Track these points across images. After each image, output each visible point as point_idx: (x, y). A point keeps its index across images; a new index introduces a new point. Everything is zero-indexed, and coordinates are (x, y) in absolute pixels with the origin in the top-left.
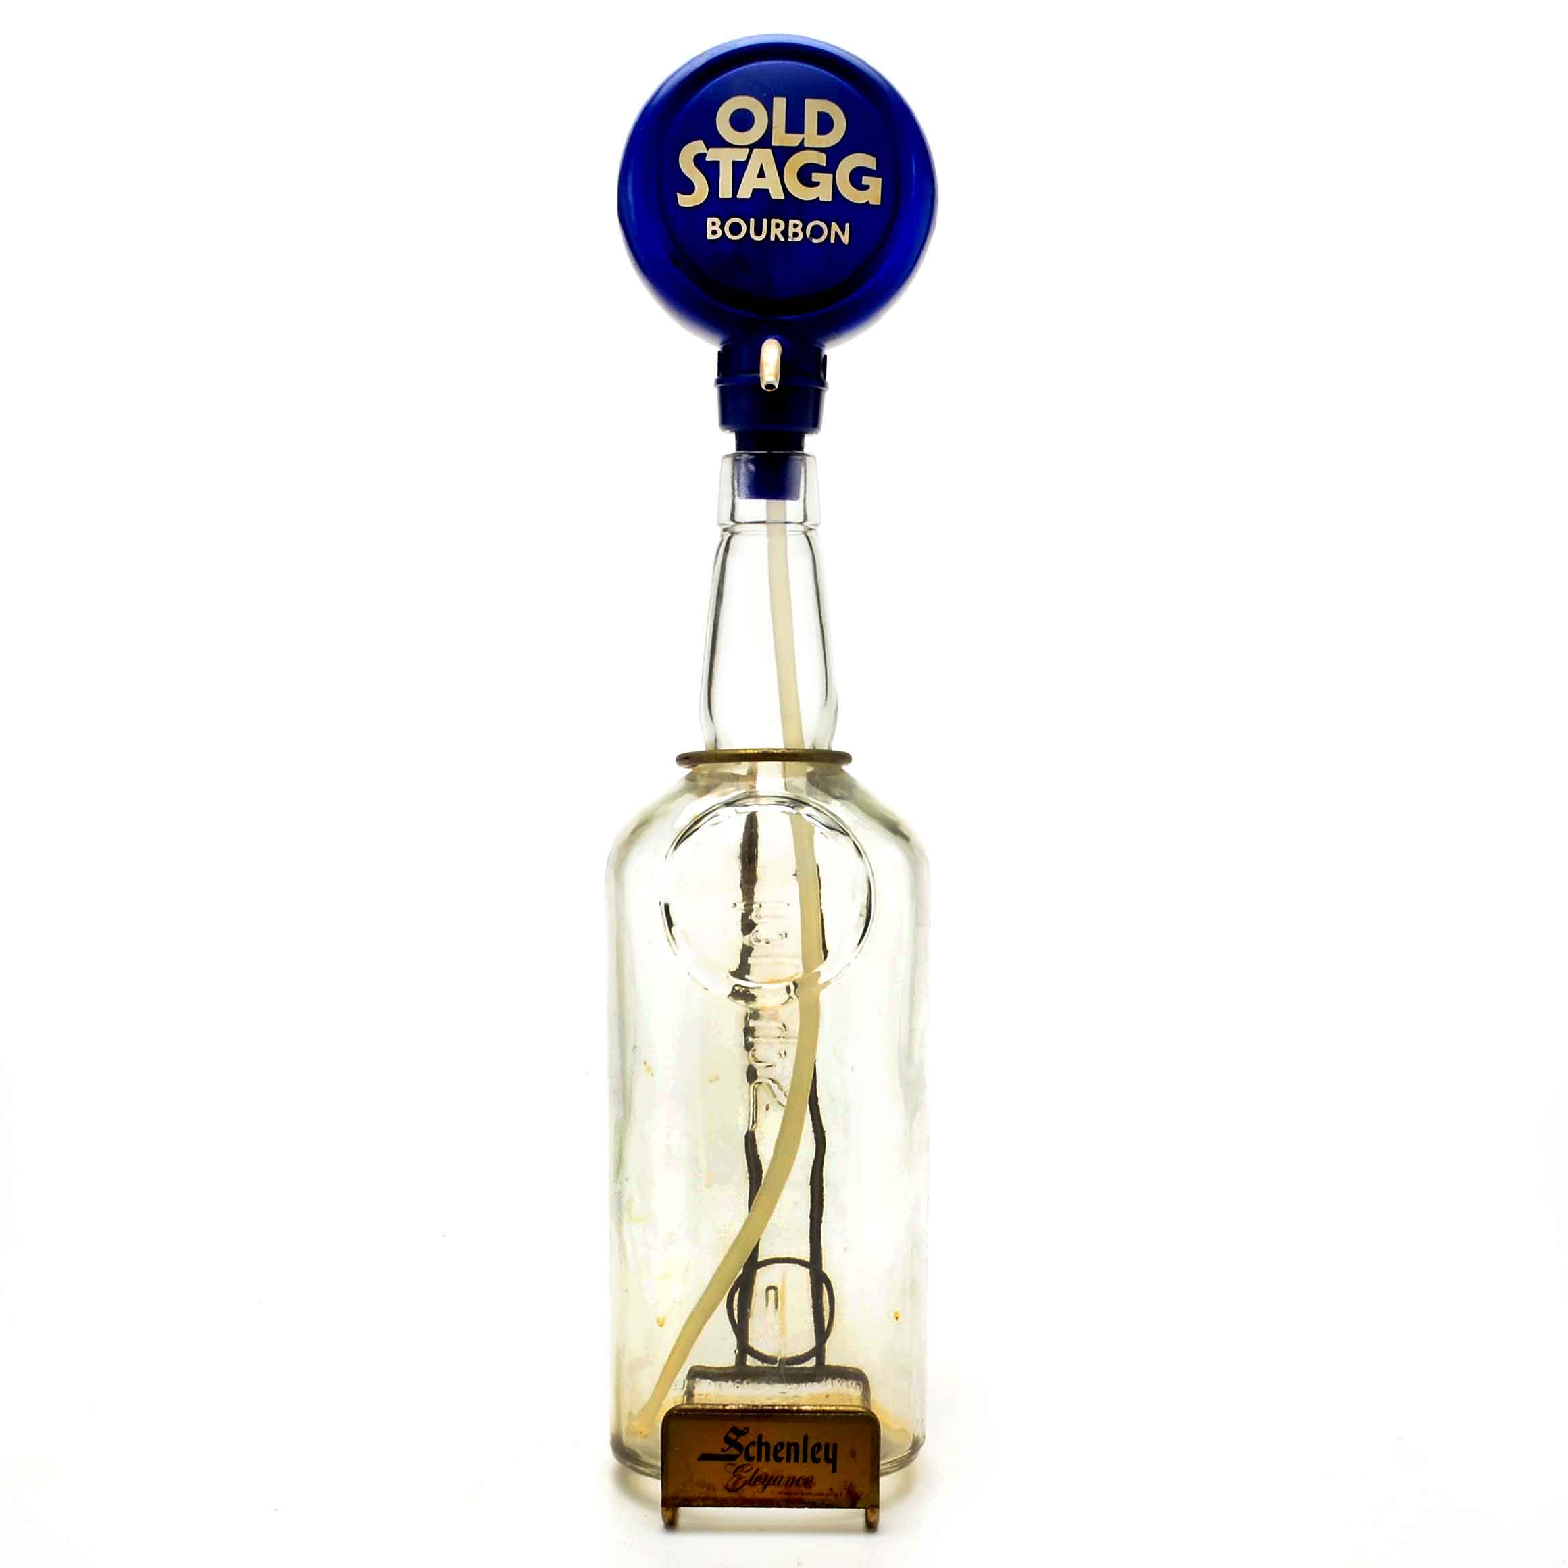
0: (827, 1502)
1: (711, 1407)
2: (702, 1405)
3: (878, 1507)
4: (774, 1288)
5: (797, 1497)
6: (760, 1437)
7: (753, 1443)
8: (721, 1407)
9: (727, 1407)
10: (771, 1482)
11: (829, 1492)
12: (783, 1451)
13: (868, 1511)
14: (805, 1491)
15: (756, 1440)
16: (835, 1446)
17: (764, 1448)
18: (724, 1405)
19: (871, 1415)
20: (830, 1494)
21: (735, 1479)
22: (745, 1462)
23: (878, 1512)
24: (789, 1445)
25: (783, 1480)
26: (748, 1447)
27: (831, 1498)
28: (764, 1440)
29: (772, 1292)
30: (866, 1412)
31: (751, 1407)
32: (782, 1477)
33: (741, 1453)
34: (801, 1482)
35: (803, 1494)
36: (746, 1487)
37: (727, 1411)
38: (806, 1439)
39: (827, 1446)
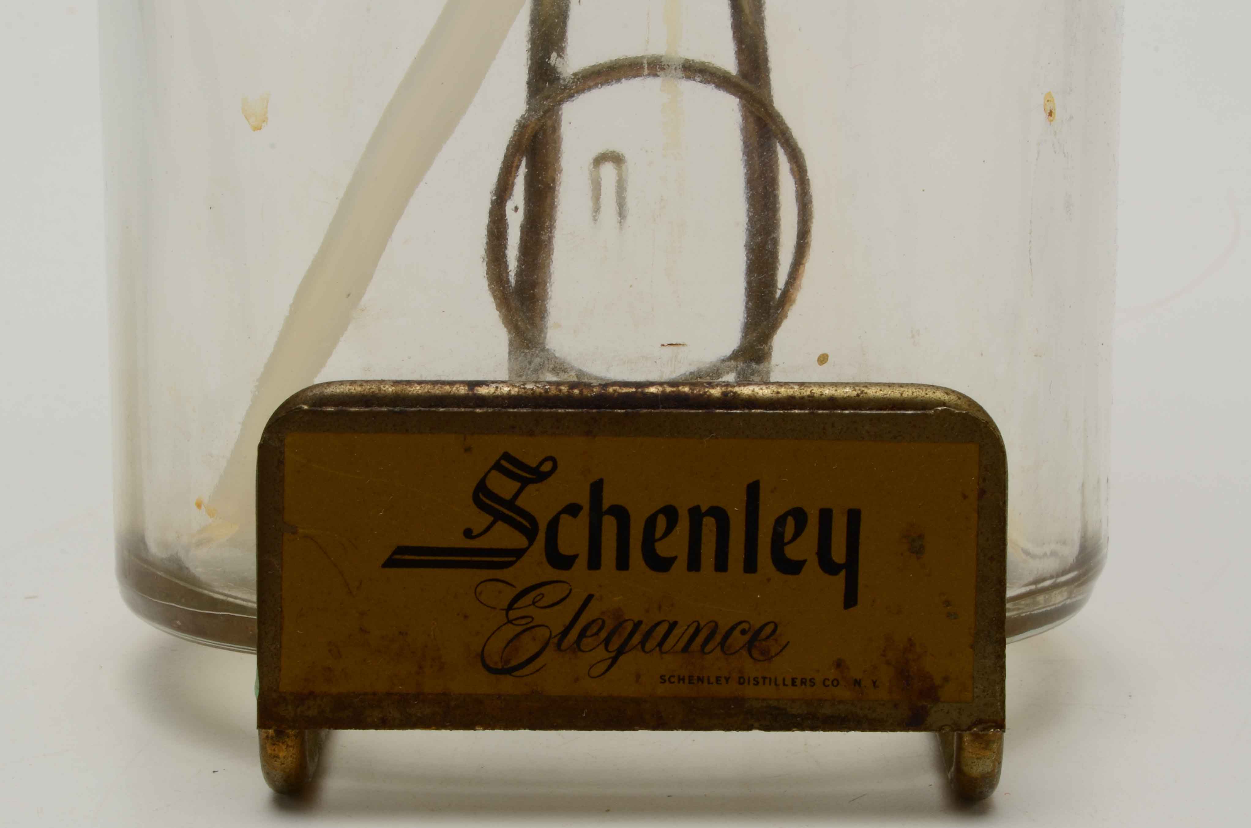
0: (827, 710)
1: (427, 388)
2: (396, 383)
3: (1001, 725)
4: (616, 159)
5: (725, 690)
6: (597, 488)
7: (573, 510)
8: (462, 390)
9: (483, 391)
10: (636, 639)
11: (832, 674)
12: (678, 529)
13: (967, 738)
14: (752, 669)
15: (584, 499)
16: (854, 516)
17: (609, 525)
18: (473, 385)
19: (973, 412)
20: (836, 683)
21: (510, 631)
22: (551, 573)
23: (1000, 740)
24: (696, 514)
25: (677, 632)
26: (553, 525)
27: (843, 693)
28: (608, 500)
29: (608, 171)
30: (956, 406)
31: (564, 389)
32: (673, 625)
33: (531, 544)
34: (738, 640)
35: (741, 681)
36: (549, 655)
37: (483, 401)
38: (753, 490)
39: (826, 516)
